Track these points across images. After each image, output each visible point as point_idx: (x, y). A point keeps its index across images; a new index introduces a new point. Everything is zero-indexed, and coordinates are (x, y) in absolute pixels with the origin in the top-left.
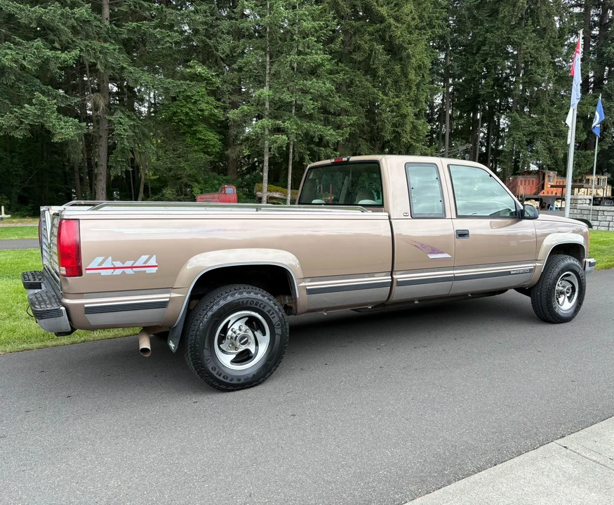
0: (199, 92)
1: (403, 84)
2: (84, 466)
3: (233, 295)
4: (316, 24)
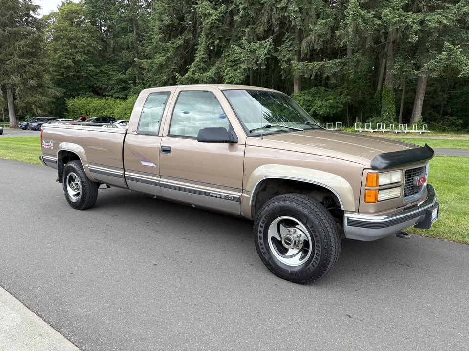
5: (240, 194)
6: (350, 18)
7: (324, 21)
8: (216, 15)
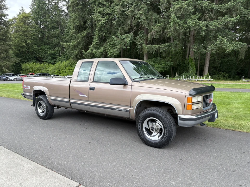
5: (129, 108)
6: (172, 23)
7: (159, 25)
8: (103, 21)
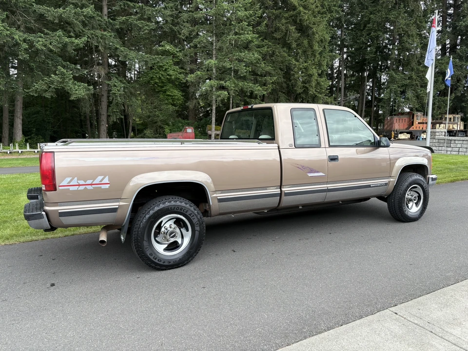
0: (167, 63)
1: (310, 53)
2: (53, 322)
3: (164, 203)
4: (247, 13)
5: (389, 180)
